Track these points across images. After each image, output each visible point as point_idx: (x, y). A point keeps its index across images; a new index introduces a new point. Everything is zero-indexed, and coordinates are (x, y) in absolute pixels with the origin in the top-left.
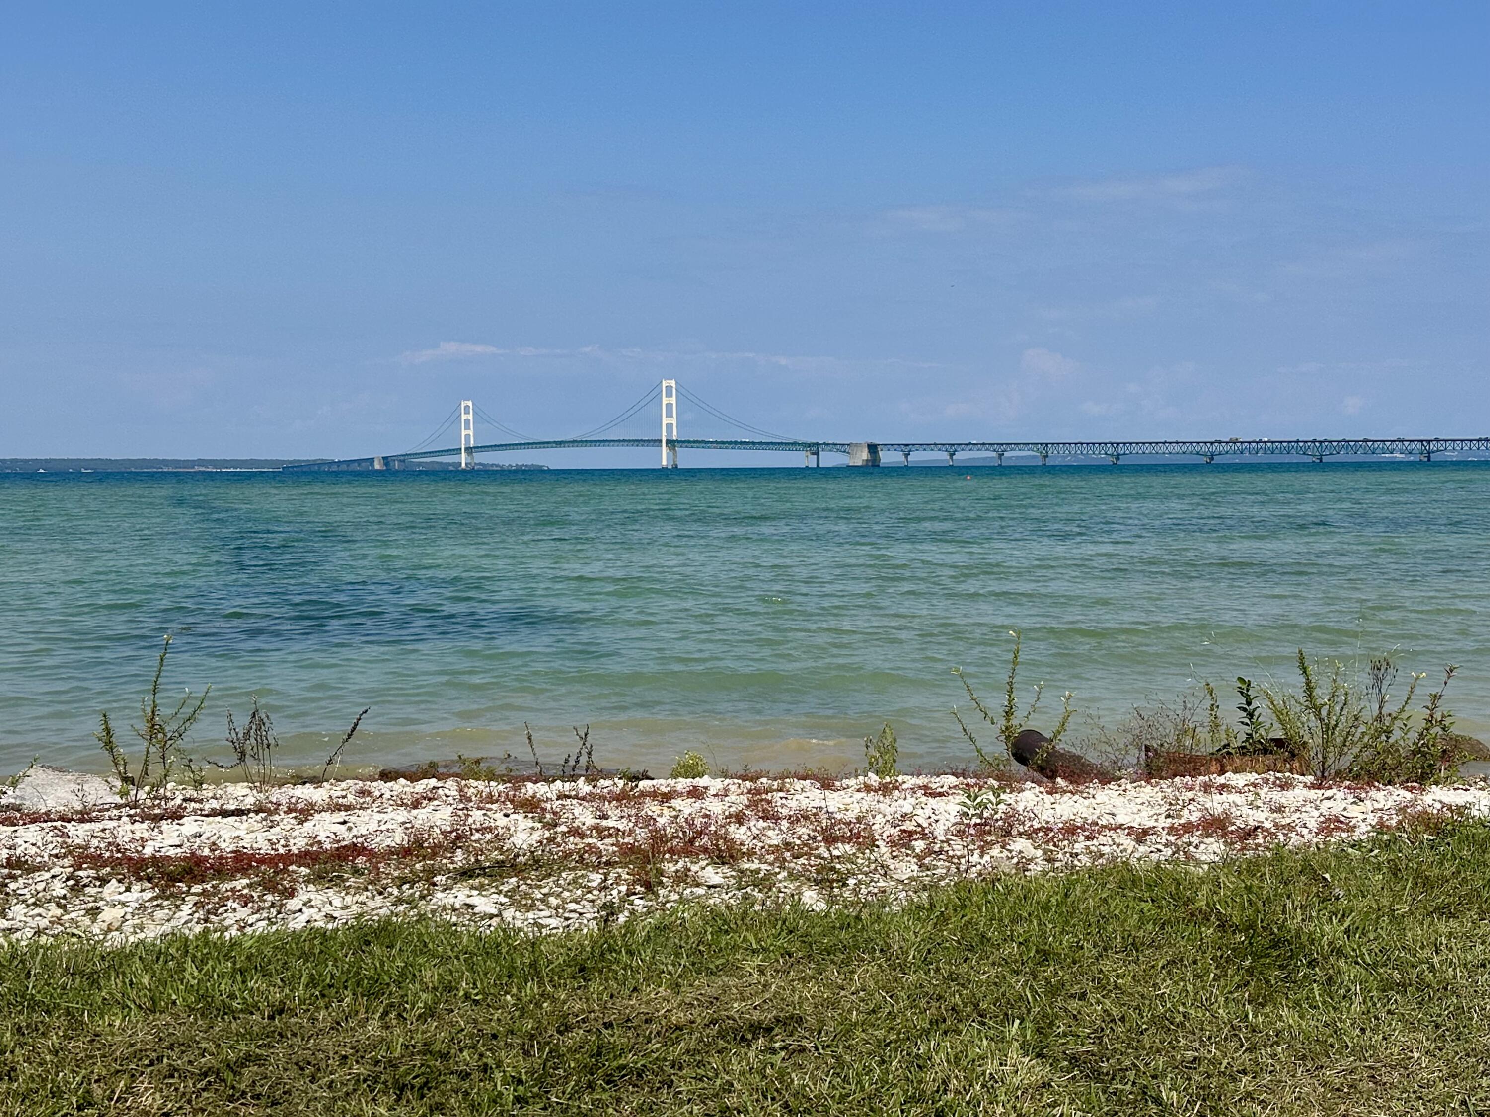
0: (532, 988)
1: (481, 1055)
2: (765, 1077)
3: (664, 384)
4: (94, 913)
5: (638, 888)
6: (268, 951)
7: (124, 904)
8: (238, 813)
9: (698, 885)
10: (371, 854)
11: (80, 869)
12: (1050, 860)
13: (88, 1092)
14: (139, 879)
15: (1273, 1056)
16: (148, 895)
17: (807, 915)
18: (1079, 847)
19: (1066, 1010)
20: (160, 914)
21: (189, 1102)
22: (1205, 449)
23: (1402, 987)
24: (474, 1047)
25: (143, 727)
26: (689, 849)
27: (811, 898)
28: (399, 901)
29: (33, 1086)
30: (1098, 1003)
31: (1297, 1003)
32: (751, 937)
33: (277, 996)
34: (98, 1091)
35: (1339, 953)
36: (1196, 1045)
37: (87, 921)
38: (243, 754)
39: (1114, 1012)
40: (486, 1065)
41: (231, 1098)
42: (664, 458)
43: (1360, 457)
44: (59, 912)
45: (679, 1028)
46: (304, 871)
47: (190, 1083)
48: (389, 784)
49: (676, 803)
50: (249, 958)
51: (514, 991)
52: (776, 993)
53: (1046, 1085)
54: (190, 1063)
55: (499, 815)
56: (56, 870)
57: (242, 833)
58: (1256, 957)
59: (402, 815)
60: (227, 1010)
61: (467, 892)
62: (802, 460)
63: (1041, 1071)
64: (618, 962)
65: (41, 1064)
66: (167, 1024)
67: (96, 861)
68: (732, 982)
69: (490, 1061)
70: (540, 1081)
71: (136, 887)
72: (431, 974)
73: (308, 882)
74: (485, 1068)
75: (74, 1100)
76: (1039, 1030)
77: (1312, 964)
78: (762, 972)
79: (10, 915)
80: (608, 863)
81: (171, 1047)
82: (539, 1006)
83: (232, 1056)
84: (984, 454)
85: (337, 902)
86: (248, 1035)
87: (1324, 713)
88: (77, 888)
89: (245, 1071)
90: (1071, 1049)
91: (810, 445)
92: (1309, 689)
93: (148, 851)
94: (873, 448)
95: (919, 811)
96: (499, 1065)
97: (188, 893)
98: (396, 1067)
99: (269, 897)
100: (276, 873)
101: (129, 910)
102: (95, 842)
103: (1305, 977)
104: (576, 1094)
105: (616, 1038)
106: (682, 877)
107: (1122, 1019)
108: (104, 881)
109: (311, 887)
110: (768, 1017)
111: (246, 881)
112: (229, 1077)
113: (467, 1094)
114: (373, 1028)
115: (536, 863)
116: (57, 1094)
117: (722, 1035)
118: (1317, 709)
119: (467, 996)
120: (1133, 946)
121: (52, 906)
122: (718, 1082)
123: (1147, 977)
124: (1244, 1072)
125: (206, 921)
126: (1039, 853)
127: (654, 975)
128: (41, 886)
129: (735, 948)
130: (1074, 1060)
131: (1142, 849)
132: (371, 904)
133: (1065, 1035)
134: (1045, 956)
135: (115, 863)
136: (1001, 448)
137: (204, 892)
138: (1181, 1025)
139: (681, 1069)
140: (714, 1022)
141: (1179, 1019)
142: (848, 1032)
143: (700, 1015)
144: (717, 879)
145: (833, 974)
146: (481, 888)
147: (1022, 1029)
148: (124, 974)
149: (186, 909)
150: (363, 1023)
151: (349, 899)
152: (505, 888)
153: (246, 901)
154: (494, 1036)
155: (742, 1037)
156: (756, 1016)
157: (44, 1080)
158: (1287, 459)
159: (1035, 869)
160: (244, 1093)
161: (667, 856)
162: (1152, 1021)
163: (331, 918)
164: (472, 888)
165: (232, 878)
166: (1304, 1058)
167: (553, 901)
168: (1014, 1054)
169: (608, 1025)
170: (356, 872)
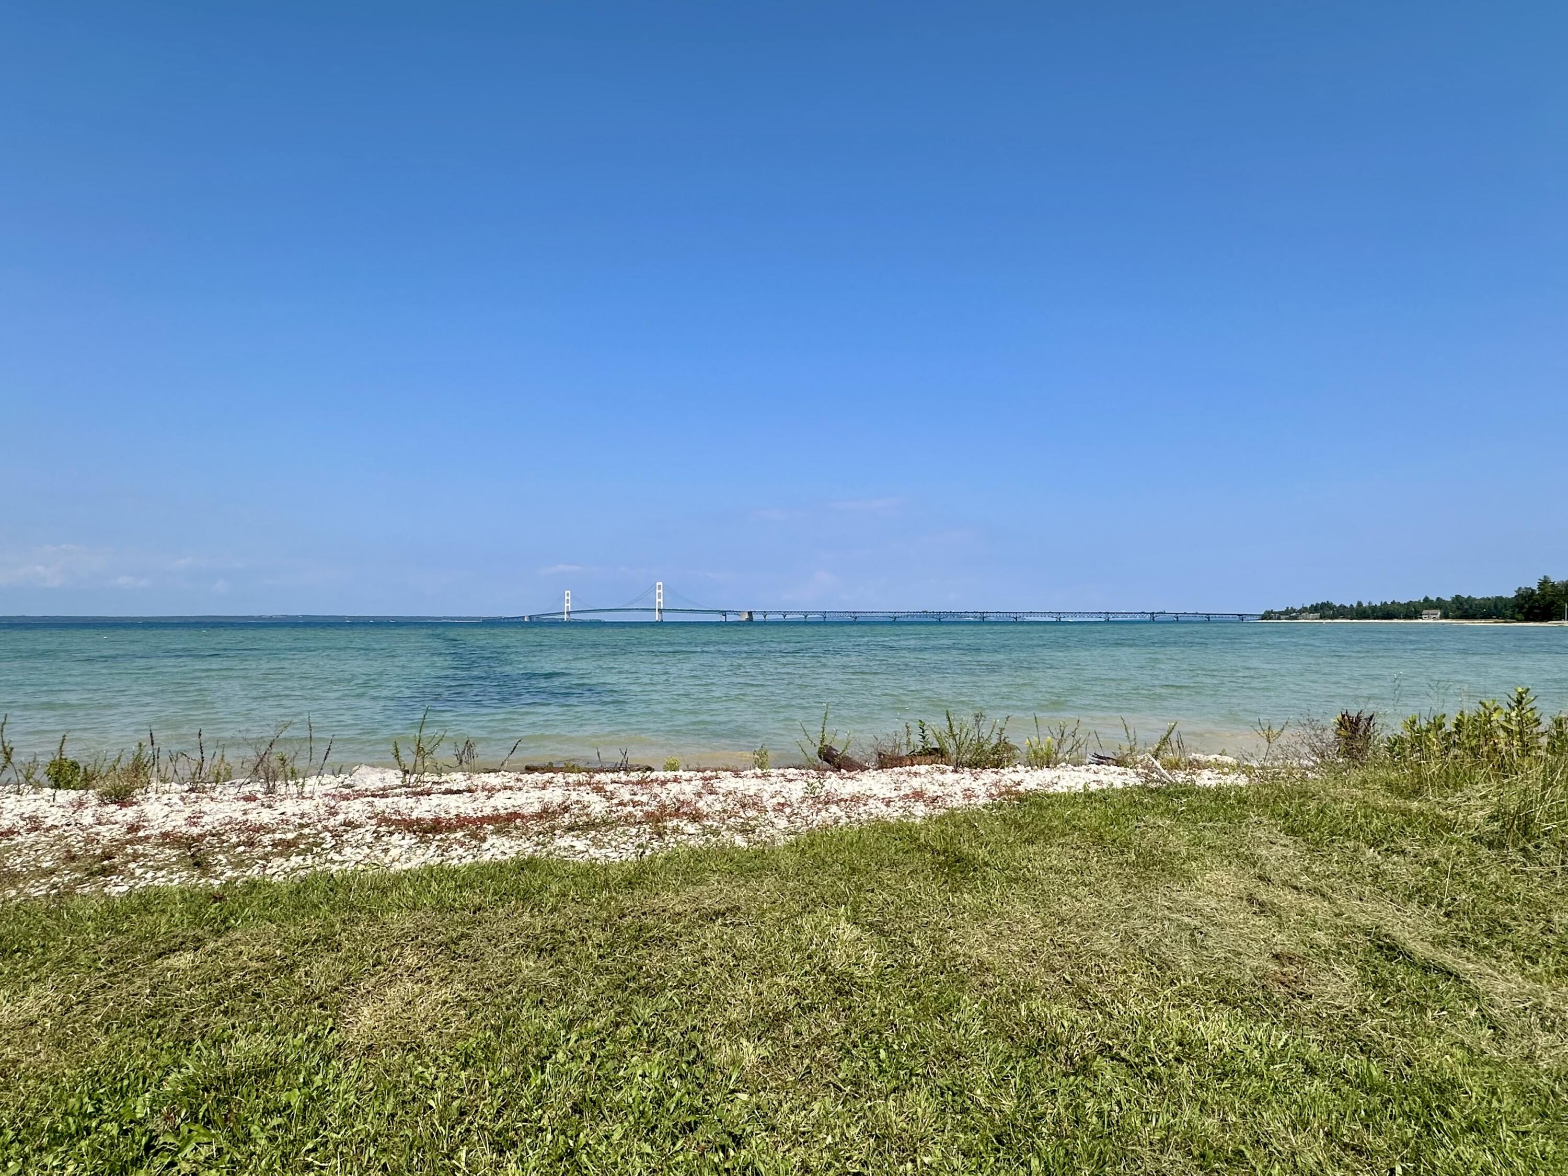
0: (605, 894)
1: (581, 932)
2: (723, 940)
3: (658, 584)
4: (386, 851)
5: (655, 836)
6: (473, 875)
7: (401, 846)
8: (459, 792)
9: (684, 834)
10: (523, 817)
11: (380, 826)
12: (849, 817)
13: (379, 956)
14: (409, 832)
15: (963, 919)
16: (414, 841)
17: (737, 850)
18: (861, 810)
19: (866, 899)
20: (419, 852)
21: (431, 960)
22: (892, 615)
23: (1016, 881)
24: (577, 927)
25: (414, 748)
26: (677, 813)
27: (740, 841)
28: (538, 844)
29: (349, 954)
30: (880, 894)
31: (971, 890)
32: (713, 864)
33: (477, 901)
34: (384, 957)
35: (986, 864)
36: (926, 914)
37: (382, 855)
38: (461, 761)
39: (888, 899)
40: (583, 937)
41: (453, 959)
42: (657, 617)
43: (956, 619)
44: (369, 851)
45: (679, 914)
46: (491, 827)
47: (432, 950)
48: (532, 775)
49: (669, 786)
50: (463, 879)
51: (597, 895)
52: (726, 895)
53: (859, 939)
54: (433, 939)
55: (584, 794)
56: (368, 828)
57: (460, 804)
58: (950, 867)
59: (538, 793)
60: (452, 909)
61: (571, 838)
62: (720, 618)
63: (857, 932)
64: (647, 879)
65: (354, 942)
66: (421, 918)
67: (387, 821)
68: (705, 888)
69: (585, 935)
70: (611, 946)
71: (407, 837)
72: (555, 888)
73: (492, 833)
74: (583, 939)
75: (371, 961)
76: (854, 910)
77: (975, 870)
78: (719, 883)
79: (343, 852)
80: (639, 823)
81: (423, 931)
82: (609, 904)
83: (455, 935)
84: (799, 616)
85: (507, 845)
86: (463, 923)
87: (957, 737)
88: (378, 837)
89: (461, 942)
90: (870, 919)
91: (722, 612)
92: (951, 727)
93: (414, 817)
94: (750, 613)
95: (782, 790)
96: (590, 937)
97: (433, 840)
98: (538, 939)
99: (474, 842)
100: (477, 828)
101: (404, 849)
102: (388, 810)
103: (973, 876)
104: (630, 952)
105: (650, 921)
106: (676, 830)
107: (892, 903)
108: (391, 834)
109: (494, 836)
110: (723, 907)
111: (462, 833)
112: (453, 947)
113: (574, 954)
114: (526, 918)
115: (605, 823)
116: (362, 958)
117: (700, 917)
118: (954, 736)
119: (573, 899)
120: (894, 864)
121: (365, 847)
122: (700, 943)
123: (902, 879)
124: (950, 928)
125: (442, 855)
126: (843, 813)
127: (666, 887)
128: (360, 837)
129: (705, 870)
130: (871, 924)
131: (890, 810)
132: (524, 846)
133: (866, 911)
134: (854, 871)
135: (397, 823)
136: (806, 614)
137: (441, 840)
138: (920, 904)
139: (681, 936)
140: (696, 911)
141: (918, 901)
142: (763, 915)
143: (689, 907)
144: (692, 831)
145: (753, 883)
146: (578, 836)
147: (846, 910)
148: (400, 888)
149: (433, 848)
150: (520, 915)
151: (513, 843)
152: (589, 836)
153: (462, 845)
154: (587, 921)
155: (711, 919)
156: (717, 907)
157: (355, 950)
158: (926, 620)
159: (842, 822)
160: (460, 956)
161: (668, 818)
162: (906, 903)
163: (504, 853)
164: (573, 836)
165: (455, 831)
166: (977, 920)
167: (614, 843)
168: (843, 924)
169: (644, 914)
170: (517, 828)
